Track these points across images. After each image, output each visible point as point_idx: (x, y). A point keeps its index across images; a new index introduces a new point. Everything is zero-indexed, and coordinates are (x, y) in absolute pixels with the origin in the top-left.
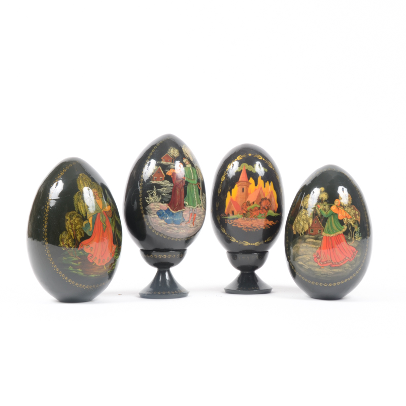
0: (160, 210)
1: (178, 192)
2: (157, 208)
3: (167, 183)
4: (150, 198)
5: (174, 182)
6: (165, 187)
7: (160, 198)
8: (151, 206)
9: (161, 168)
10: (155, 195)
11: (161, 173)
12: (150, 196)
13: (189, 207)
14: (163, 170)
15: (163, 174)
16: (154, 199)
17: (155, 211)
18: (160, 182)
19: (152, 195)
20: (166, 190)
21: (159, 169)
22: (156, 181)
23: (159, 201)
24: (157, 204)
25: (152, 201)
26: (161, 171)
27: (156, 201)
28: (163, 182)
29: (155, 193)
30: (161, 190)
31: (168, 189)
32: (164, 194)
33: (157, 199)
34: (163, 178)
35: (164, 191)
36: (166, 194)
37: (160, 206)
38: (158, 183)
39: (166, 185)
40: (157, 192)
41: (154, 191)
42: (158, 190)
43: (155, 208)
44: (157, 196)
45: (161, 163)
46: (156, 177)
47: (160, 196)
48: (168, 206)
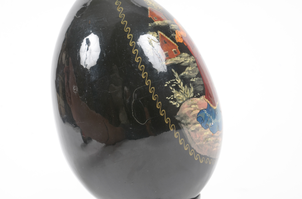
0: (201, 111)
2: (195, 109)
3: (187, 57)
4: (177, 95)
6: (189, 65)
7: (192, 89)
8: (185, 109)
9: (162, 34)
10: (181, 86)
11: (169, 41)
12: (174, 91)
14: (168, 37)
15: (173, 43)
16: (184, 94)
17: (194, 116)
18: (176, 59)
19: (177, 88)
20: (193, 71)
21: (161, 35)
22: (170, 58)
23: (192, 95)
24: (192, 101)
25: (182, 99)
26: (167, 37)
27: (188, 96)
28: (181, 57)
29: (180, 83)
30: (187, 74)
31: (193, 68)
32: (193, 79)
33: (188, 93)
34: (177, 50)
35: (190, 73)
36: (195, 78)
37: (198, 104)
38: (175, 62)
39: (188, 62)
40: (182, 78)
41: (178, 79)
42: (182, 74)
43: (191, 110)
44: (186, 87)
45: (155, 24)
46: (167, 51)
47: (191, 84)
48: (207, 100)
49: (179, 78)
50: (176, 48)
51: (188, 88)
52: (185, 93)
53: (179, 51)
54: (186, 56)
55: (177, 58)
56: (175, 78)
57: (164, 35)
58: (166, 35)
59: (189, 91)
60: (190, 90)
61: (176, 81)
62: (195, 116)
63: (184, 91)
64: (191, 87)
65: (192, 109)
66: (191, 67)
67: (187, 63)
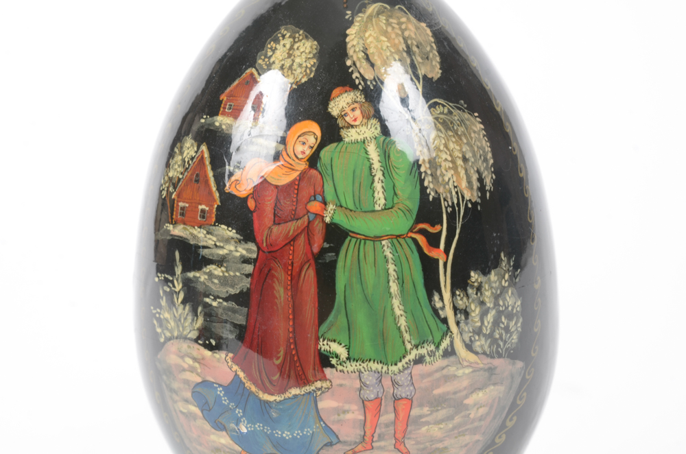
0: (205, 383)
1: (281, 292)
2: (192, 370)
3: (227, 240)
4: (165, 314)
5: (262, 235)
6: (220, 262)
7: (200, 322)
9: (206, 155)
10: (179, 300)
11: (207, 181)
13: (351, 367)
14: (212, 169)
15: (214, 189)
16: (178, 321)
17: (186, 382)
18: (196, 231)
19: (170, 300)
20: (224, 281)
21: (202, 158)
22: (184, 224)
23: (194, 335)
24: (189, 347)
25: (171, 331)
26: (209, 168)
27: (185, 333)
28: (208, 233)
29: (179, 292)
30: (202, 279)
31: (232, 273)
32: (215, 299)
33: (187, 324)
34: (211, 211)
35: (212, 282)
36: (221, 301)
37: (201, 361)
38: (189, 237)
39: (221, 252)
40: (188, 285)
41: (177, 280)
42: (191, 275)
43: (182, 366)
44: (187, 308)
45: (213, 124)
46: (187, 203)
47: (200, 309)
48: (235, 367)
49: (180, 280)
50: (212, 206)
51: (190, 314)
52: (180, 320)
53: (214, 216)
54: (226, 237)
55: (199, 229)
56: (173, 274)
57: (207, 162)
58: (211, 163)
59: (190, 321)
60: (193, 320)
61: (172, 282)
62: (189, 386)
63: (180, 315)
64: (197, 315)
65: (186, 366)
66: (223, 269)
67: (218, 254)
